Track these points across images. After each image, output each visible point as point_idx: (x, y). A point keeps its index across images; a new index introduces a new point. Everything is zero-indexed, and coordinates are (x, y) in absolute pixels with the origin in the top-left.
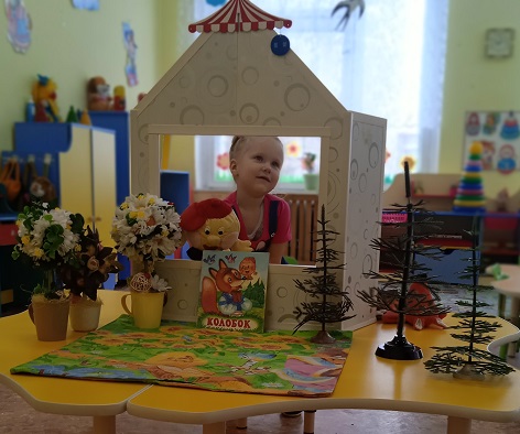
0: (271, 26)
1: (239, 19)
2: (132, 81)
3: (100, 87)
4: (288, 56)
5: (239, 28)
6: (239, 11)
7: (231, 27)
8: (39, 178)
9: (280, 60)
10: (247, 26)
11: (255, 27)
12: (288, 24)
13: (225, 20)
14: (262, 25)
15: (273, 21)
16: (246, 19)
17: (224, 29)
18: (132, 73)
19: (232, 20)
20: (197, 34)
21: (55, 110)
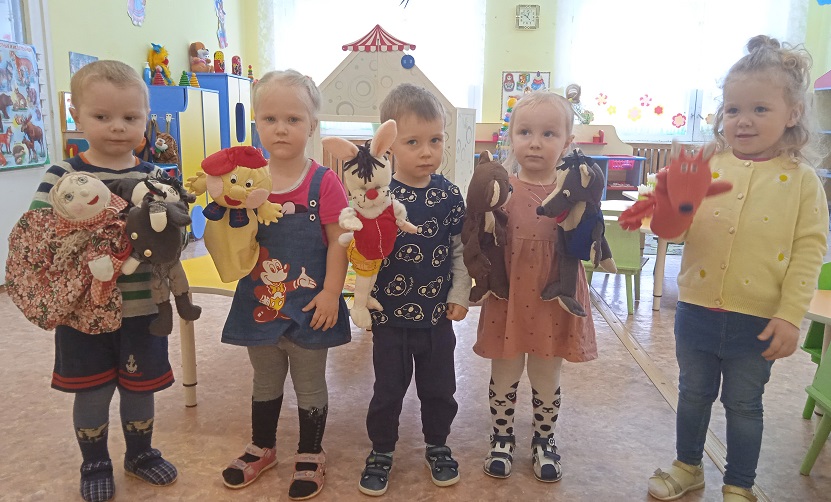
0: (401, 48)
1: (378, 43)
2: (223, 43)
3: (200, 51)
4: (413, 69)
5: (378, 49)
6: (378, 37)
7: (373, 48)
8: (163, 134)
9: (408, 71)
10: (384, 48)
11: (390, 49)
12: (413, 47)
13: (369, 43)
14: (395, 48)
15: (402, 46)
16: (383, 43)
17: (368, 49)
18: (222, 37)
19: (373, 44)
20: (348, 52)
21: (167, 73)
